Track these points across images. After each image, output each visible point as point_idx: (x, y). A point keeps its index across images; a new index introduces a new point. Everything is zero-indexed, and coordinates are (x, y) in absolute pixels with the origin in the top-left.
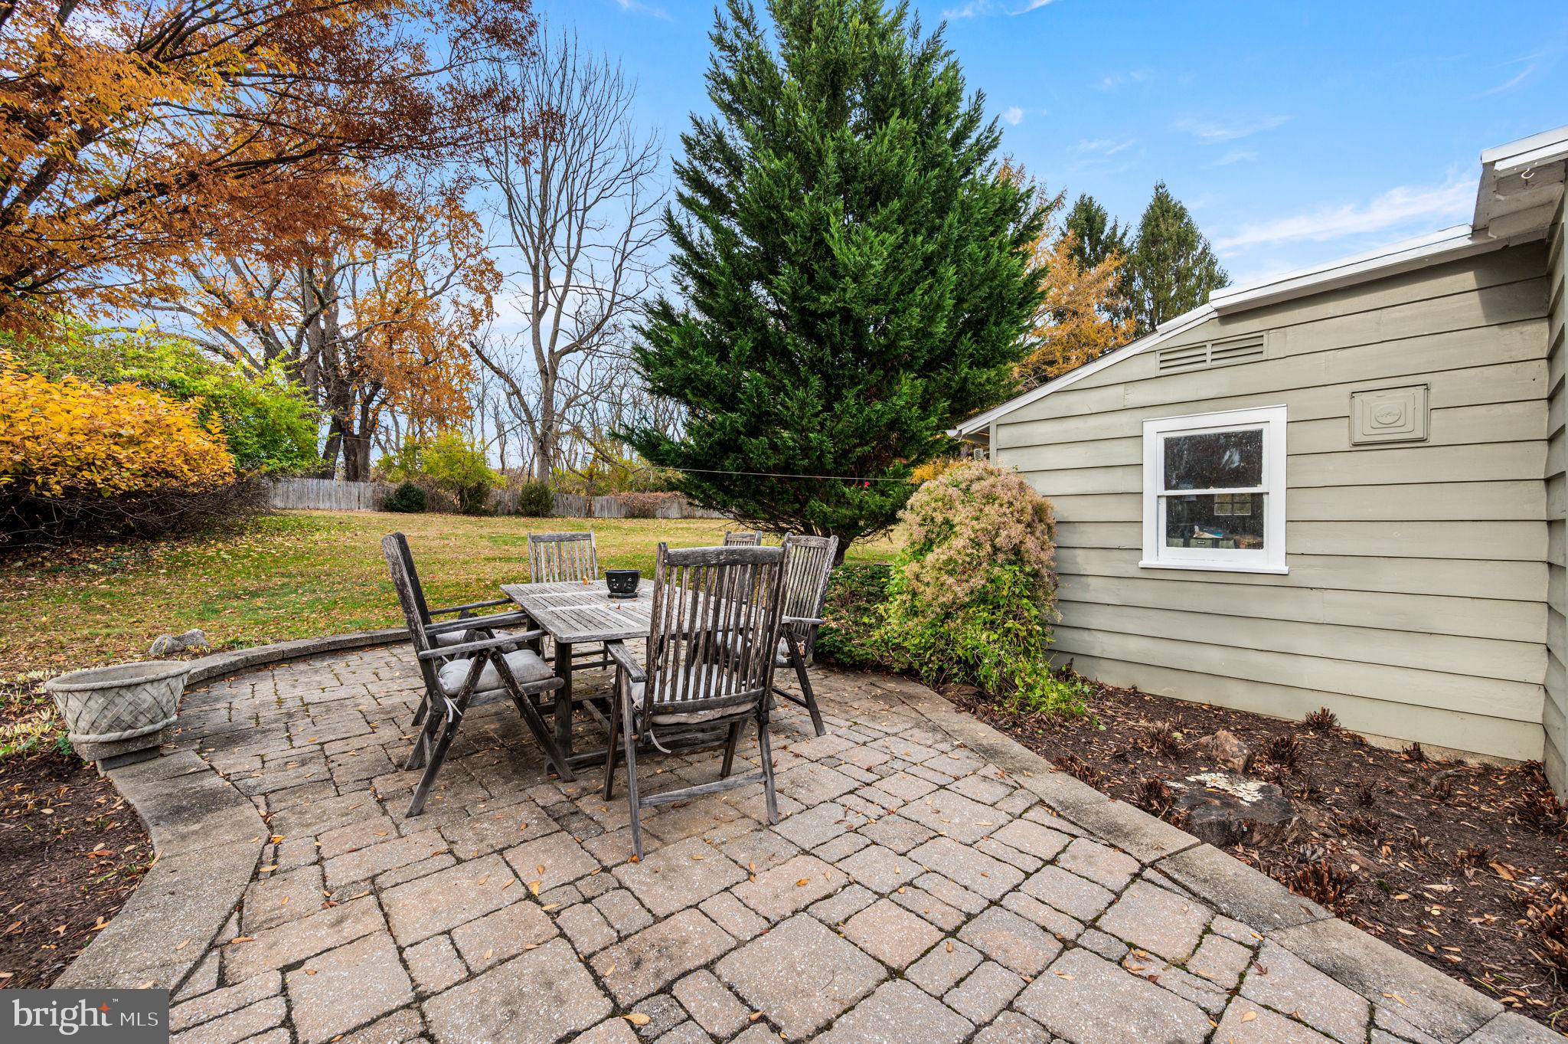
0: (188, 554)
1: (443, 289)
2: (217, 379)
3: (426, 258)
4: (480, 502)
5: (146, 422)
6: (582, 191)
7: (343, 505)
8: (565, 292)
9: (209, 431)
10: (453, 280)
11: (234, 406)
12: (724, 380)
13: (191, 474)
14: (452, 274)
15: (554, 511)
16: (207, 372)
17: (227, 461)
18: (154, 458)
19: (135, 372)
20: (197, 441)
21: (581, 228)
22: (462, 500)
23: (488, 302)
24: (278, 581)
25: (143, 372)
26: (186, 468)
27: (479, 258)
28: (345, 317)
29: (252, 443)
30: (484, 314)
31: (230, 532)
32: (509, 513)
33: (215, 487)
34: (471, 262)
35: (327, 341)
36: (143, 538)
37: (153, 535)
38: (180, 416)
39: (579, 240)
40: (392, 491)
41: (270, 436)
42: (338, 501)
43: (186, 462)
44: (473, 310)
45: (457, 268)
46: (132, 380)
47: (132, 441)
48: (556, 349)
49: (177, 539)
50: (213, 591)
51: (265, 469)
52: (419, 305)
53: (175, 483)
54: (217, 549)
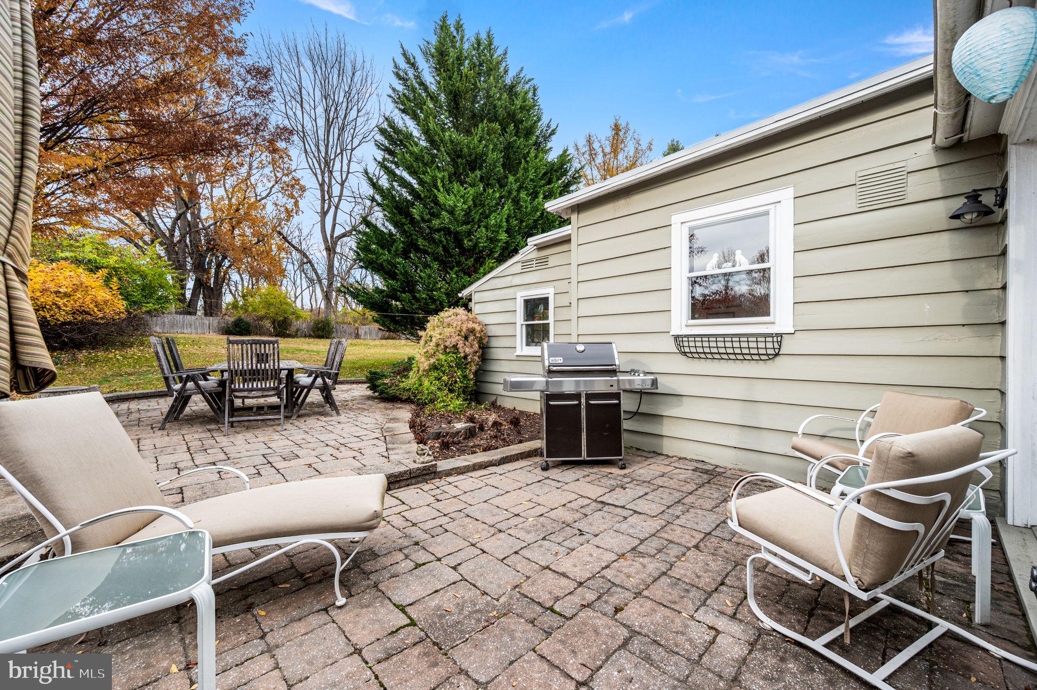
0: (98, 357)
1: (268, 195)
2: (116, 258)
3: (257, 176)
4: (286, 329)
5: (74, 285)
6: (350, 138)
7: (199, 331)
8: (340, 200)
9: (111, 288)
10: (274, 190)
11: (127, 273)
12: (389, 262)
13: (98, 313)
14: (273, 186)
15: (334, 335)
16: (111, 254)
17: (121, 305)
18: (78, 304)
19: (68, 254)
20: (103, 295)
21: (350, 161)
22: (274, 328)
23: (296, 204)
24: (145, 369)
25: (72, 254)
26: (96, 309)
27: (290, 177)
28: (205, 213)
29: (137, 295)
30: (294, 211)
31: (124, 345)
32: (305, 336)
33: (114, 320)
34: (285, 179)
35: (192, 229)
36: (73, 348)
37: (79, 346)
38: (93, 281)
39: (348, 169)
40: (230, 322)
41: (148, 290)
42: (196, 329)
43: (96, 306)
44: (287, 209)
45: (276, 182)
46: (66, 259)
47: (66, 295)
48: (335, 236)
49: (93, 349)
50: (109, 373)
51: (144, 309)
52: (251, 206)
53: (89, 318)
54: (116, 354)
